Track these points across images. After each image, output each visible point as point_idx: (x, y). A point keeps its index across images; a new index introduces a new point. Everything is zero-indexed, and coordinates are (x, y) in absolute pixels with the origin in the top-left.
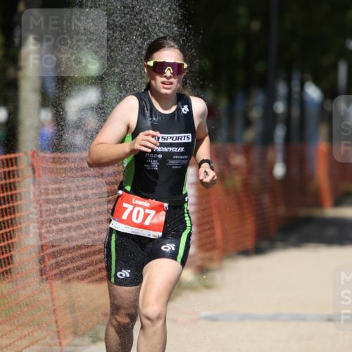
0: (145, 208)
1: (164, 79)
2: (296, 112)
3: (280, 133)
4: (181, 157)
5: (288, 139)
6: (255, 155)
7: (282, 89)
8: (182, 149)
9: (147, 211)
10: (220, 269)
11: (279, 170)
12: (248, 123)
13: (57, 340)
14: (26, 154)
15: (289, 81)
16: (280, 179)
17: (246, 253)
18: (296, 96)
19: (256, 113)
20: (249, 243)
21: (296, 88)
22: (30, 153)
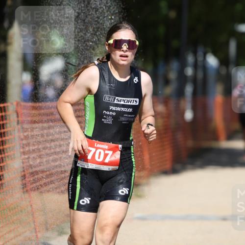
0: (104, 150)
1: (122, 53)
2: (200, 75)
3: (189, 89)
4: (130, 116)
5: (195, 93)
6: (172, 104)
7: (190, 59)
8: (130, 110)
9: (107, 152)
10: (148, 184)
11: (189, 115)
12: (167, 82)
13: (34, 234)
14: (12, 104)
15: (195, 53)
16: (189, 121)
17: (166, 173)
18: (200, 64)
19: (173, 76)
20: (168, 166)
21: (200, 59)
22: (15, 103)
